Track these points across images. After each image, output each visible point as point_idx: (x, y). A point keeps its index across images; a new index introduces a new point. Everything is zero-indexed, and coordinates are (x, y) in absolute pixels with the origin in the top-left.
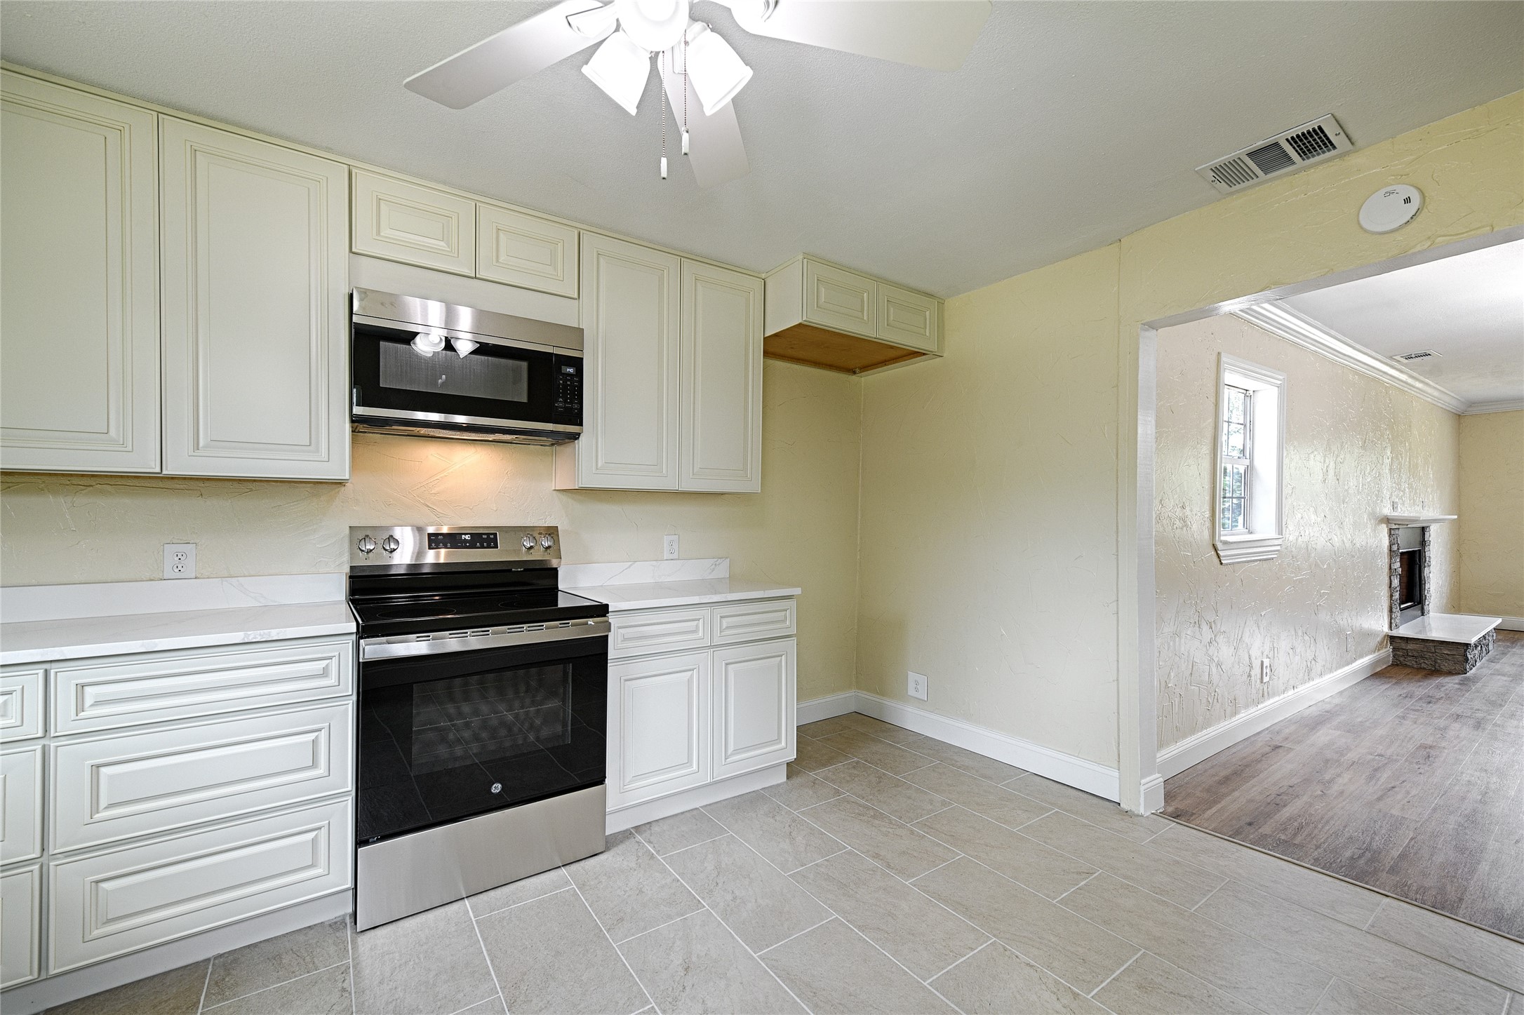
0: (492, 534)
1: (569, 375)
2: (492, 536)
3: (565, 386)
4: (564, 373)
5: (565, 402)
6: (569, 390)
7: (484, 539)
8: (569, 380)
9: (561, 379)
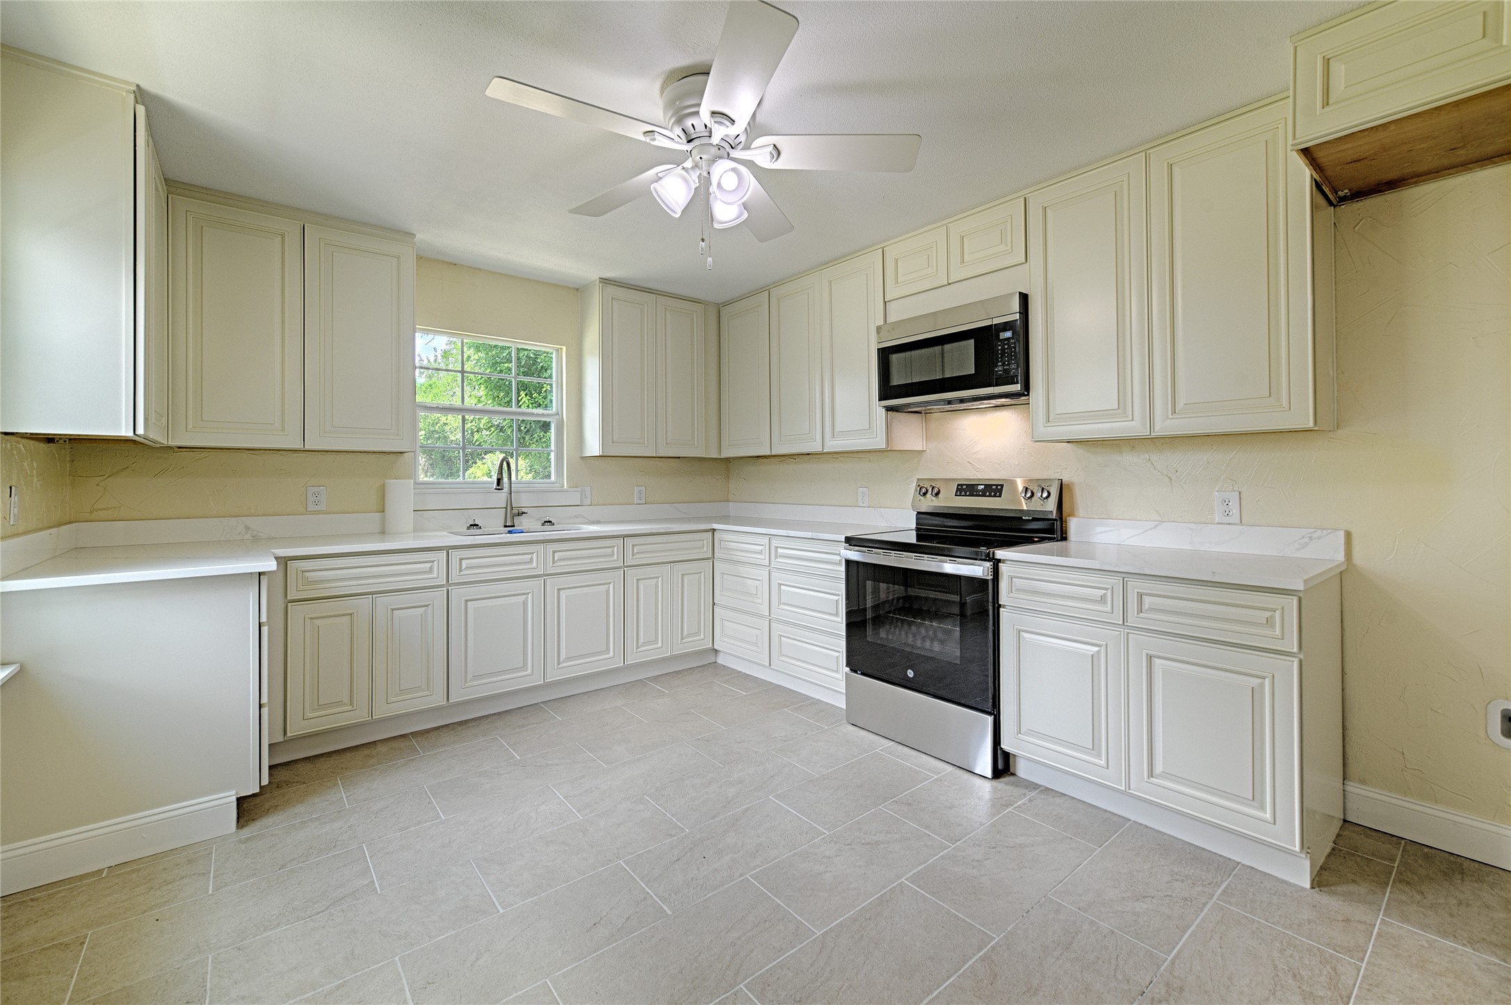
0: (999, 485)
1: (1008, 339)
2: (999, 487)
3: (1003, 350)
4: (1002, 340)
5: (1003, 364)
6: (1006, 353)
7: (994, 490)
8: (1006, 344)
9: (1000, 345)
